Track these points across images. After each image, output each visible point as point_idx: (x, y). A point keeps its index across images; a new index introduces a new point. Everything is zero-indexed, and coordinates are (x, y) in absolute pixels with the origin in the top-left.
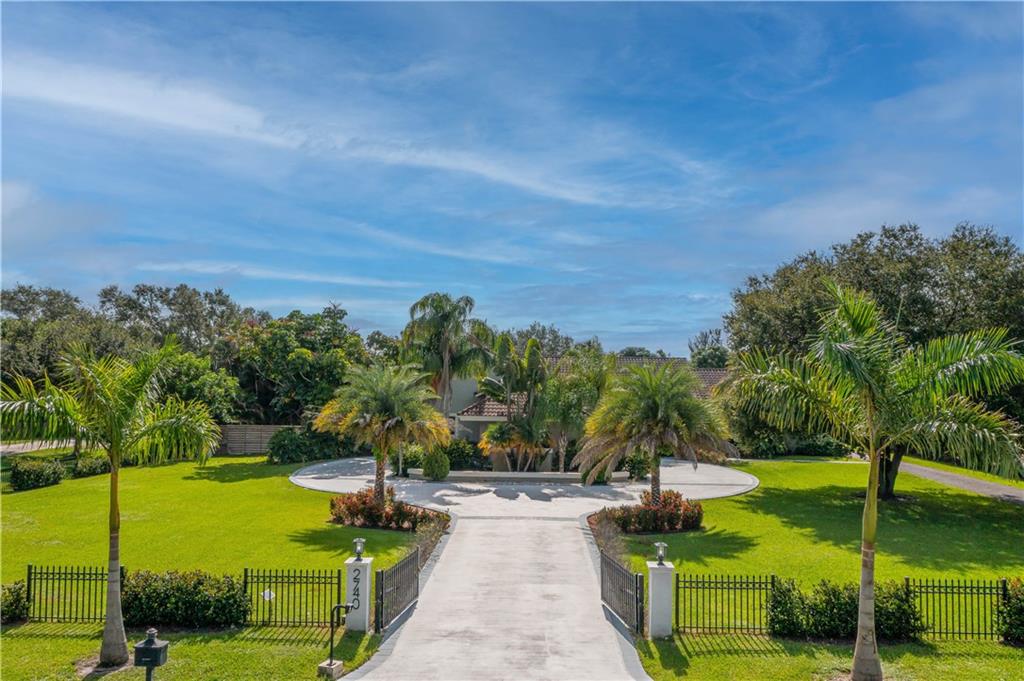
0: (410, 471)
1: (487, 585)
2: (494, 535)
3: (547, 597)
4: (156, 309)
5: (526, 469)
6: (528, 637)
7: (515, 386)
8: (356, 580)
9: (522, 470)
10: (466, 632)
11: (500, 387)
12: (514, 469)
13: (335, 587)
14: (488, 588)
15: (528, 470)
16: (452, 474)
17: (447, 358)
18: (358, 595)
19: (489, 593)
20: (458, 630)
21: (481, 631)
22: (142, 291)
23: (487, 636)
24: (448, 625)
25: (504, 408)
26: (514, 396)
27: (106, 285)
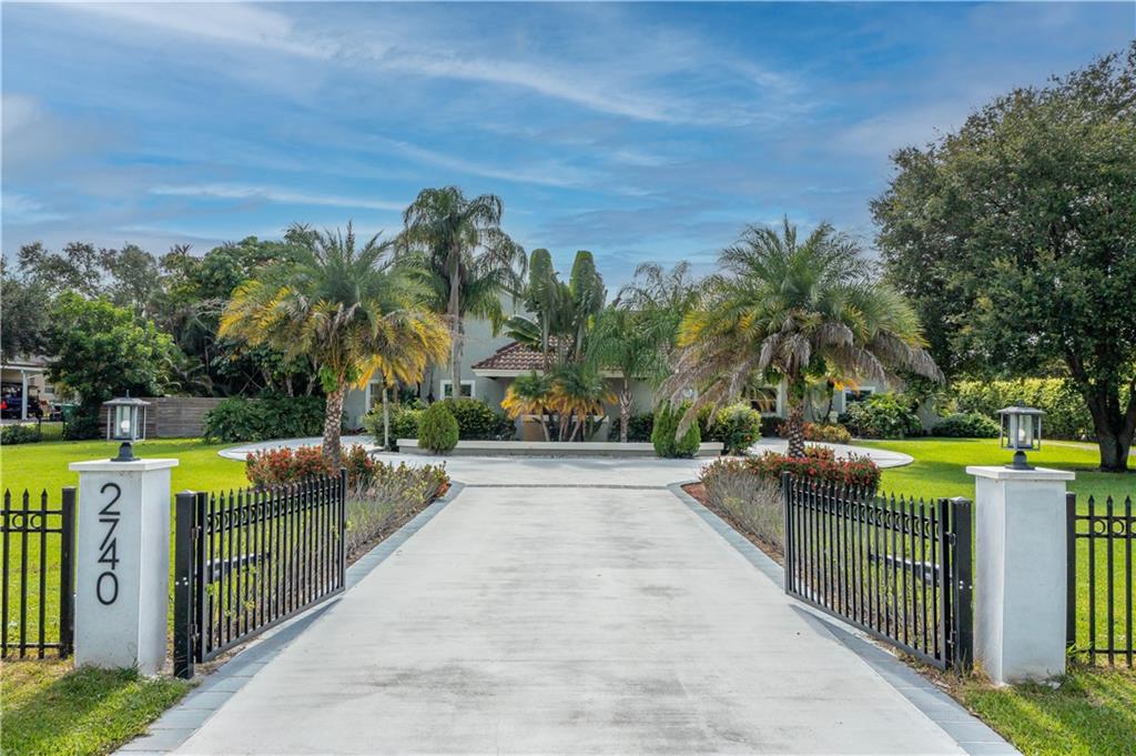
0: (400, 442)
1: (512, 570)
2: (526, 504)
3: (651, 590)
4: (96, 275)
5: (572, 438)
6: (631, 684)
7: (556, 326)
8: (109, 516)
9: (567, 440)
10: (448, 670)
11: (532, 327)
12: (554, 436)
13: (55, 541)
14: (513, 575)
15: (576, 440)
16: (461, 444)
17: (455, 282)
18: (114, 561)
19: (516, 584)
20: (427, 667)
21: (494, 669)
22: (75, 250)
23: (510, 683)
24: (402, 654)
25: (539, 357)
26: (553, 341)
27: (29, 243)
